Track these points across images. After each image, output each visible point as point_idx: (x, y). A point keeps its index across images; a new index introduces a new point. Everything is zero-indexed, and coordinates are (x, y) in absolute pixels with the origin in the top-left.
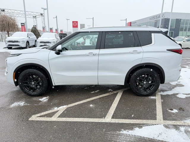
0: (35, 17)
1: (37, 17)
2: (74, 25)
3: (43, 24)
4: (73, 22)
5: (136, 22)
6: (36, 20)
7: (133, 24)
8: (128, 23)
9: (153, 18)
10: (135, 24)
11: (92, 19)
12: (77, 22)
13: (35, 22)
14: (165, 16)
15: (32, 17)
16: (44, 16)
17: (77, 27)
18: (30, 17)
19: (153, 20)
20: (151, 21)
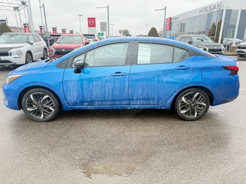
0: (16, 9)
1: (20, 8)
4: (89, 19)
5: (178, 18)
6: (20, 15)
7: (175, 20)
8: (167, 19)
9: (205, 10)
10: (177, 20)
11: (106, 8)
12: (94, 19)
13: (18, 16)
14: (223, 6)
16: (27, 6)
17: (94, 25)
18: (8, 8)
19: (205, 13)
20: (201, 14)
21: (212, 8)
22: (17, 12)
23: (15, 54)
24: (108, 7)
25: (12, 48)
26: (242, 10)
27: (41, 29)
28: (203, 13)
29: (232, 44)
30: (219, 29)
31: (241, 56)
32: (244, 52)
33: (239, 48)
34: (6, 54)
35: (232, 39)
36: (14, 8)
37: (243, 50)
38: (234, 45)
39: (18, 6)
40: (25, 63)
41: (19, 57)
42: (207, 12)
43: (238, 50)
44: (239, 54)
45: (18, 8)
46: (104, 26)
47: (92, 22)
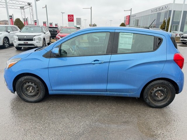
0: (22, 8)
1: (25, 8)
2: (70, 19)
3: (32, 16)
4: (69, 15)
5: (135, 16)
6: (24, 12)
8: (127, 16)
9: (155, 11)
11: (90, 9)
12: (73, 16)
13: (23, 13)
14: (169, 8)
15: (19, 8)
16: (31, 6)
17: (73, 21)
18: (16, 7)
19: (155, 13)
20: (152, 13)
21: (161, 9)
22: (22, 10)
23: (37, 40)
24: (91, 8)
25: (35, 36)
26: (184, 11)
27: (36, 23)
28: (154, 13)
29: (176, 35)
30: (168, 24)
31: (184, 43)
32: (186, 41)
33: (182, 38)
34: (32, 40)
35: (176, 32)
36: (21, 7)
37: (185, 39)
38: (178, 36)
39: (24, 6)
40: (42, 46)
41: (39, 42)
42: (157, 12)
43: (182, 39)
44: (182, 42)
45: (23, 7)
46: (79, 21)
47: (71, 18)
